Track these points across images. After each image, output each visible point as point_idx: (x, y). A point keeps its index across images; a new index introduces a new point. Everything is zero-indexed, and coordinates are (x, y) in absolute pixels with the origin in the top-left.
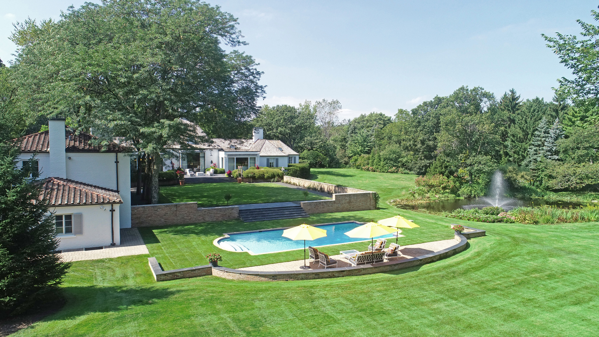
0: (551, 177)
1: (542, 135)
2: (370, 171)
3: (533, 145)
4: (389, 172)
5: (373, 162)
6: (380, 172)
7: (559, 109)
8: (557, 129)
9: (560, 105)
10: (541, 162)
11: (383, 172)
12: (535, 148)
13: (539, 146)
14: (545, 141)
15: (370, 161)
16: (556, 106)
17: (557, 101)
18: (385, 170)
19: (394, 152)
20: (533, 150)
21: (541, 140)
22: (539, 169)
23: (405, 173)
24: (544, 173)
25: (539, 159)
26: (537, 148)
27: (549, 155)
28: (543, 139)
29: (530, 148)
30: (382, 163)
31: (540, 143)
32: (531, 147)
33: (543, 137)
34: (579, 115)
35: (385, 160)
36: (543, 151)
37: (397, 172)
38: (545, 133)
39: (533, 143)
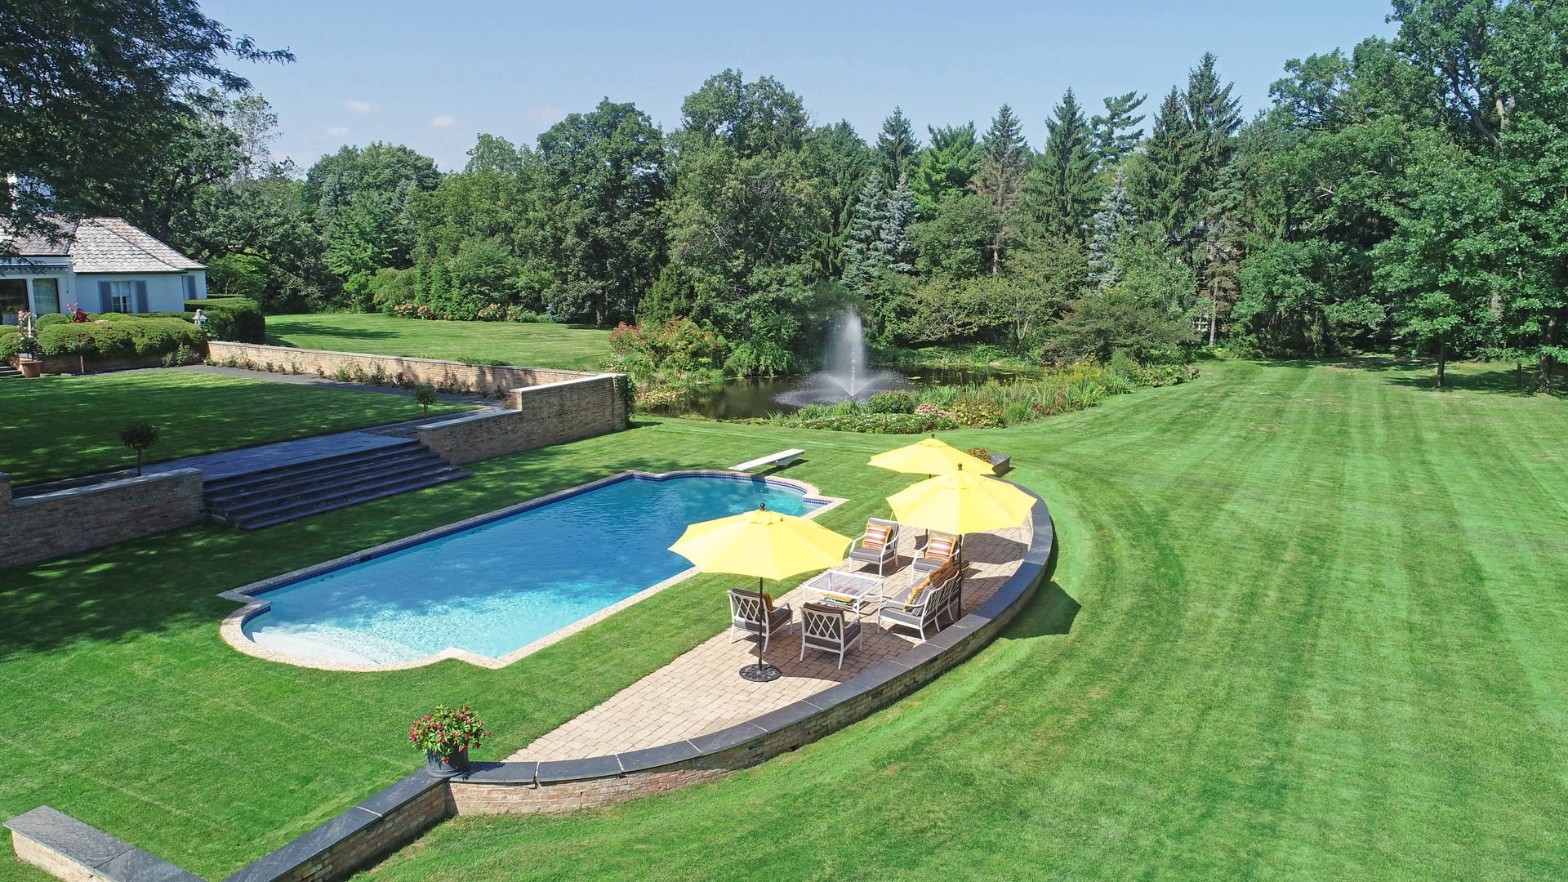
0: (904, 313)
1: (873, 213)
2: (420, 318)
3: (853, 237)
4: (480, 318)
5: (426, 290)
6: (452, 319)
7: (899, 151)
8: (904, 198)
9: (900, 143)
10: (880, 278)
11: (462, 319)
12: (859, 246)
13: (867, 240)
14: (880, 228)
15: (418, 287)
16: (891, 143)
17: (894, 133)
18: (466, 314)
19: (489, 259)
20: (854, 251)
21: (869, 227)
22: (877, 296)
23: (526, 321)
24: (892, 305)
25: (875, 272)
26: (864, 246)
27: (889, 262)
28: (875, 223)
29: (847, 246)
30: (455, 293)
31: (869, 233)
32: (848, 243)
33: (875, 219)
34: (943, 167)
35: (463, 283)
36: (876, 253)
37: (503, 318)
38: (878, 207)
39: (855, 233)
